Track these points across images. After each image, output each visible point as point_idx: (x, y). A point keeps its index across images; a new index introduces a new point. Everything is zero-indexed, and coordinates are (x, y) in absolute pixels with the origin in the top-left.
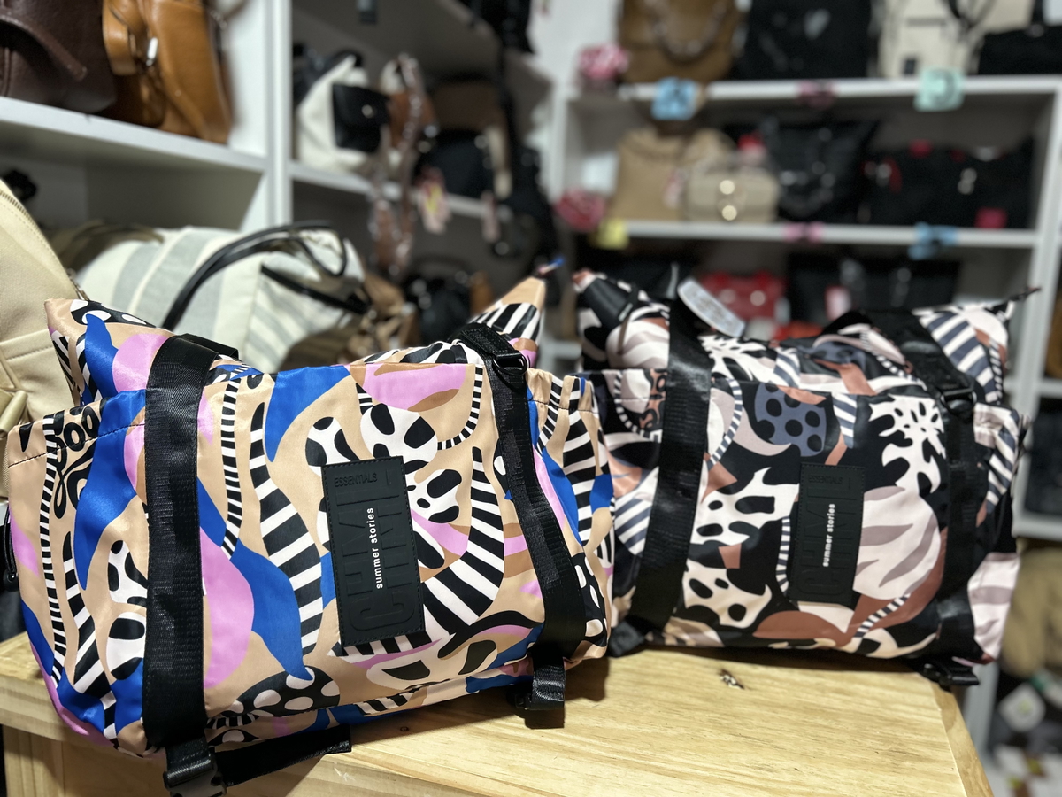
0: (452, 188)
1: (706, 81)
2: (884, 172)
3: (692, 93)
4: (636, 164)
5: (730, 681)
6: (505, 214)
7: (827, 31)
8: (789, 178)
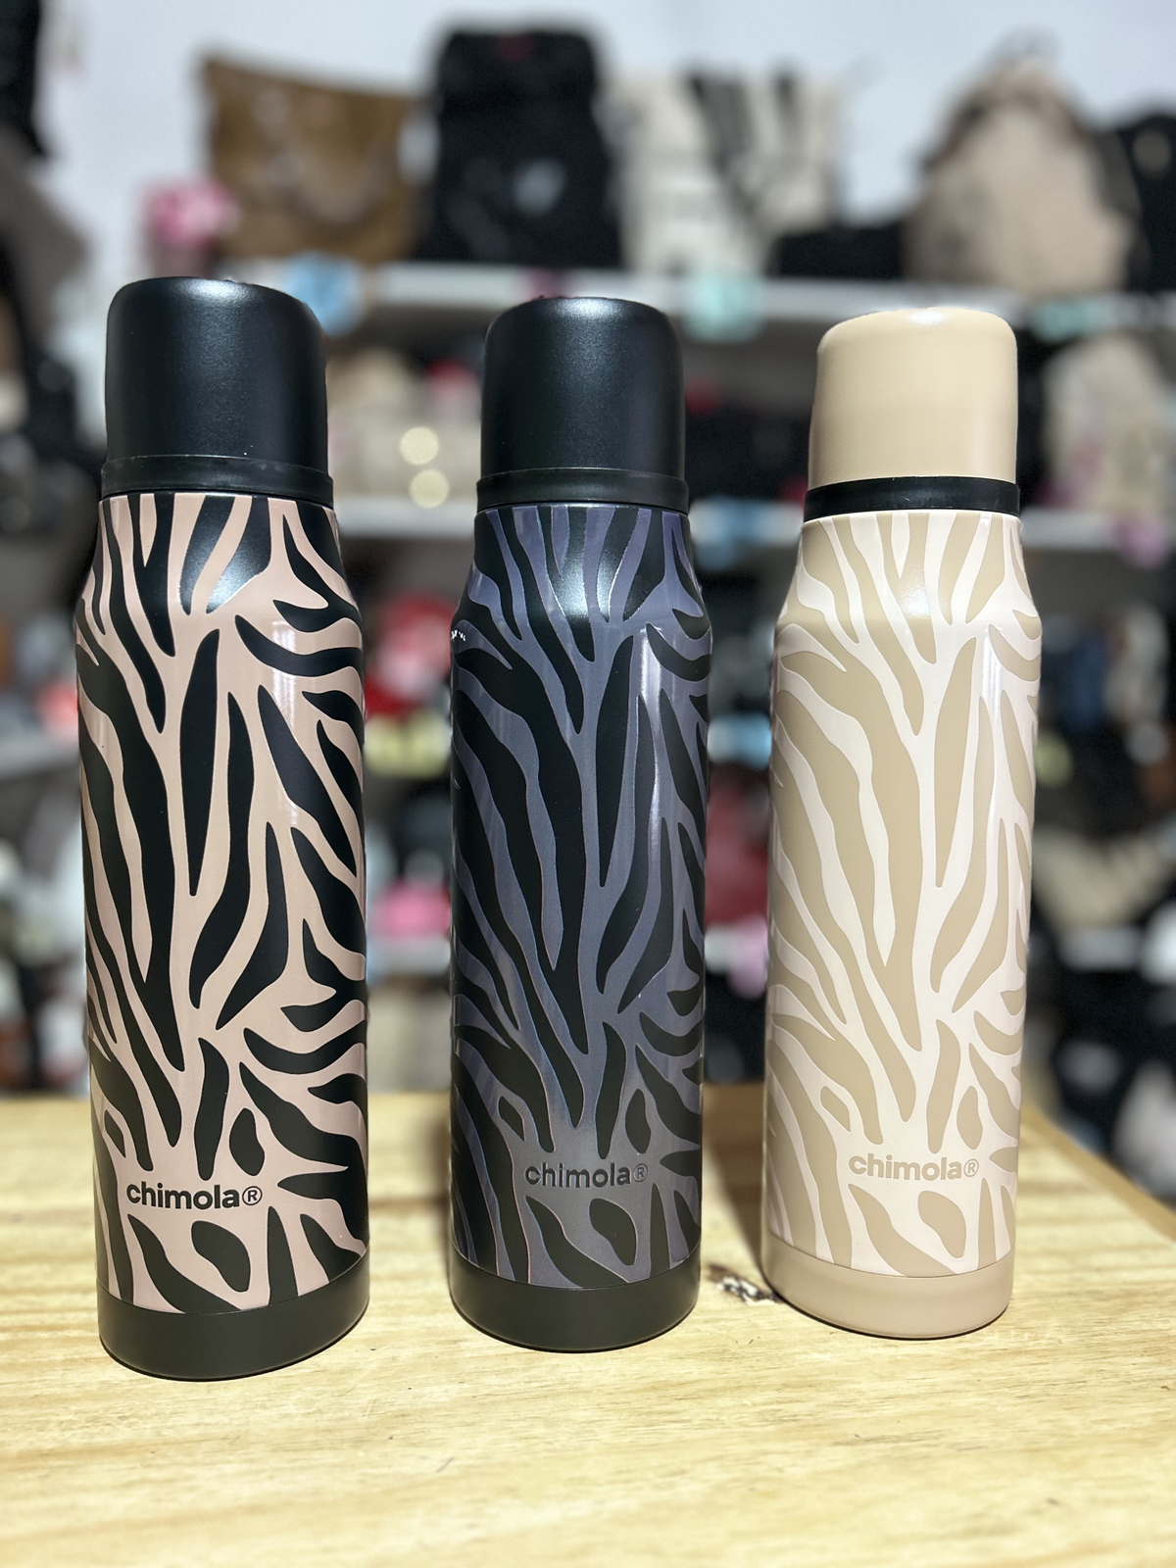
5: (741, 1290)
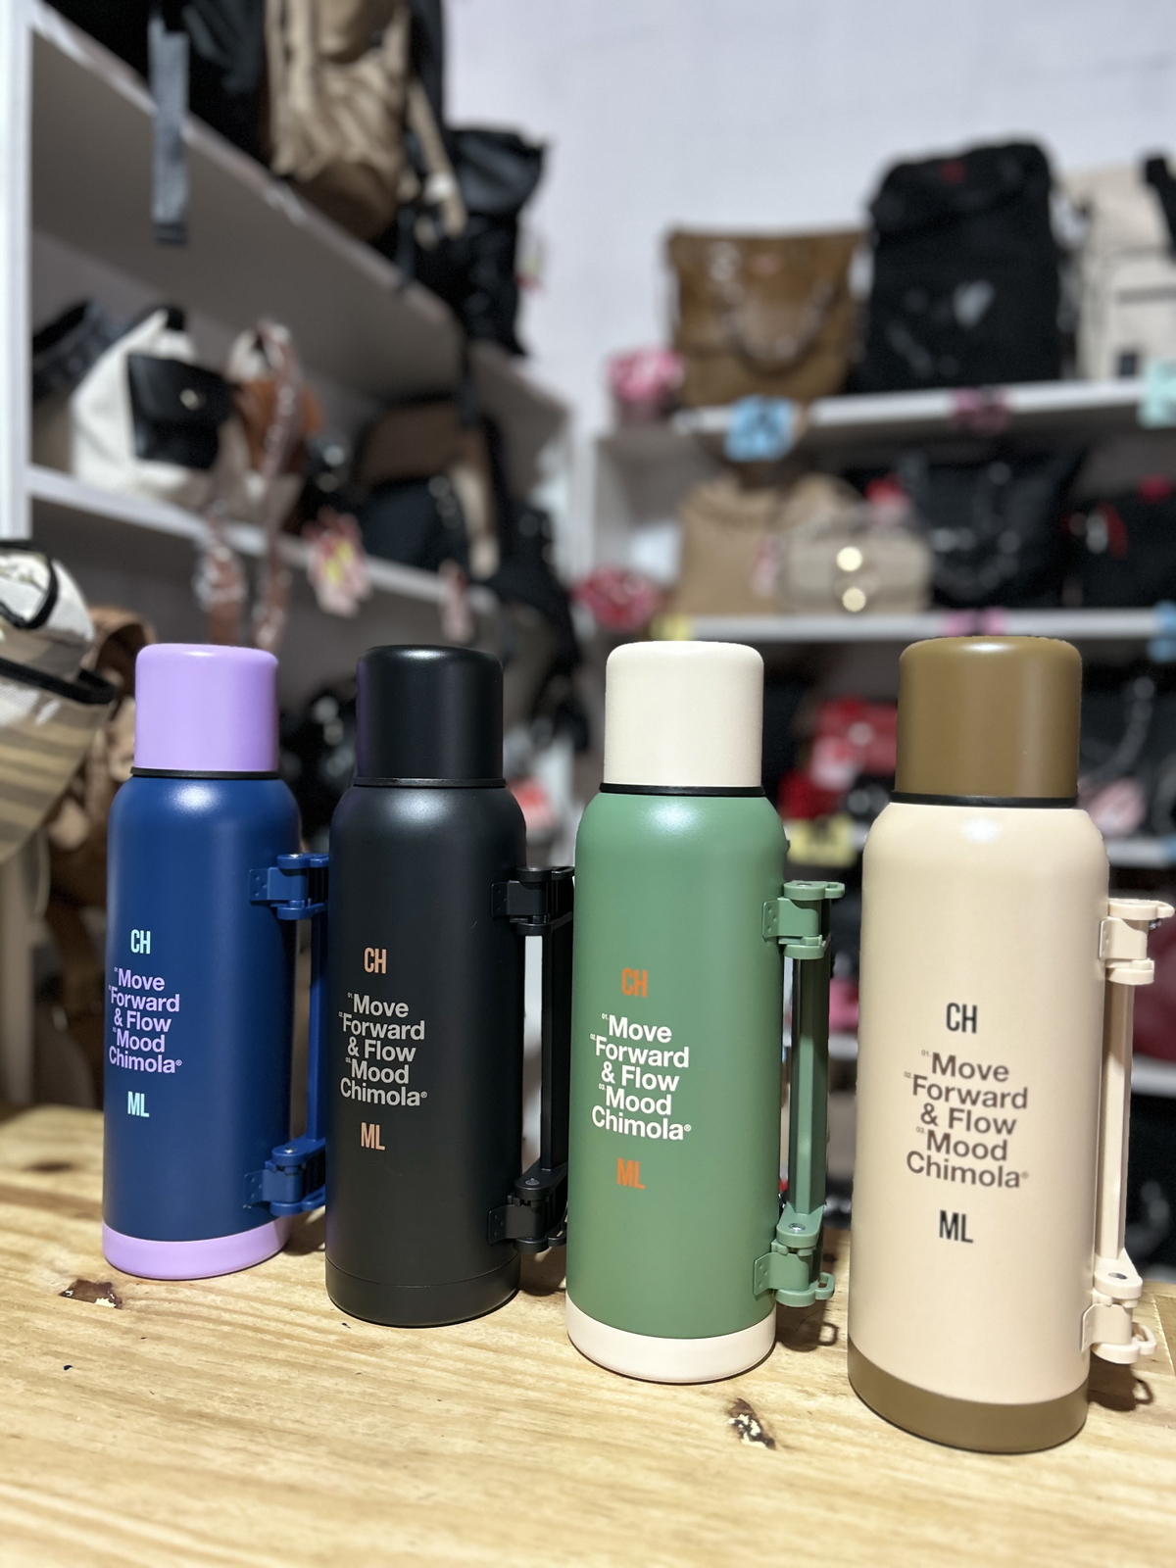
0: (373, 546)
1: (807, 398)
2: (1097, 534)
3: (787, 418)
4: (708, 534)
5: (748, 1428)
6: (483, 600)
7: (990, 315)
8: (945, 539)
